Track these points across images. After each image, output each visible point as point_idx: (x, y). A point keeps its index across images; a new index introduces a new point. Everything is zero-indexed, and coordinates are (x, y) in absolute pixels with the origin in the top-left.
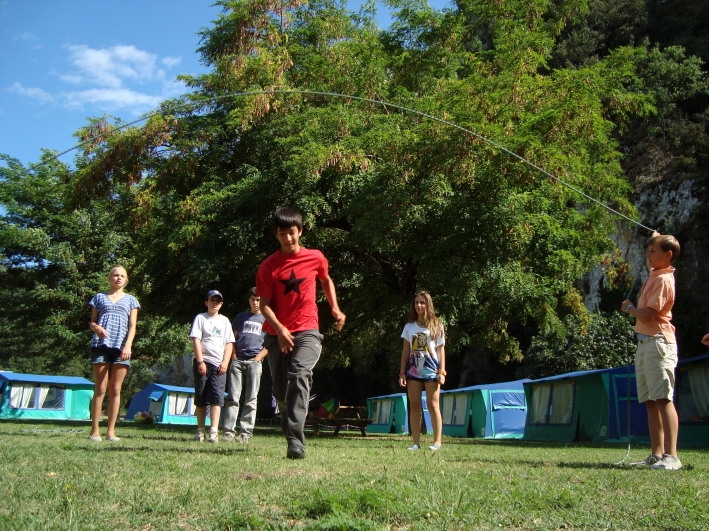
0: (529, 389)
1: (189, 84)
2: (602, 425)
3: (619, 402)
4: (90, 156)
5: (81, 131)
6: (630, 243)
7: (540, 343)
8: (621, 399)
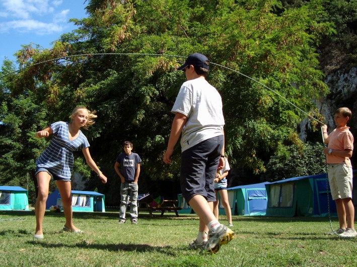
0: (268, 188)
1: (76, 24)
2: (310, 207)
3: (319, 194)
4: (23, 66)
5: (18, 53)
6: (322, 103)
7: (274, 160)
8: (320, 192)
